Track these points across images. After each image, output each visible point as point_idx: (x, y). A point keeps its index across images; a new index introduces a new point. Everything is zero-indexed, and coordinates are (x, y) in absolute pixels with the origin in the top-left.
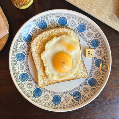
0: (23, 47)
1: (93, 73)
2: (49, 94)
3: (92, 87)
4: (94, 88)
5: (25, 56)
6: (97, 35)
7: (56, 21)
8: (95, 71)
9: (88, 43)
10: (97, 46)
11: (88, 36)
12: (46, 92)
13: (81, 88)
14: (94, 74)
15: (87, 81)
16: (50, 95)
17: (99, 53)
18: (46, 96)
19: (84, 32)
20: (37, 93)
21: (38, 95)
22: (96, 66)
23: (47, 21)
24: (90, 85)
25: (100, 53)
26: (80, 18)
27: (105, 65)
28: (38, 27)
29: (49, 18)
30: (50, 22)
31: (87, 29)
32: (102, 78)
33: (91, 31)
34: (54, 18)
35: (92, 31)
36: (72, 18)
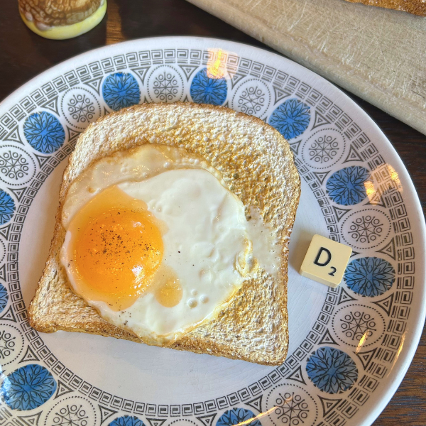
0: (13, 166)
1: (338, 323)
2: (86, 407)
3: (324, 395)
4: (336, 396)
5: (17, 204)
6: (360, 151)
7: (179, 83)
8: (346, 312)
9: (314, 185)
10: (356, 197)
11: (316, 157)
12: (76, 393)
13: (265, 393)
14: (339, 330)
15: (304, 364)
16: (90, 413)
17: (366, 229)
18: (69, 410)
19: (299, 138)
20: (26, 387)
21: (30, 396)
22: (351, 292)
23: (143, 81)
24: (317, 381)
25: (371, 228)
26: (283, 76)
27: (395, 284)
28: (101, 99)
29: (153, 67)
30: (156, 88)
31: (311, 125)
32: (384, 348)
33: (329, 133)
34: (173, 73)
35: (335, 134)
36: (249, 77)
